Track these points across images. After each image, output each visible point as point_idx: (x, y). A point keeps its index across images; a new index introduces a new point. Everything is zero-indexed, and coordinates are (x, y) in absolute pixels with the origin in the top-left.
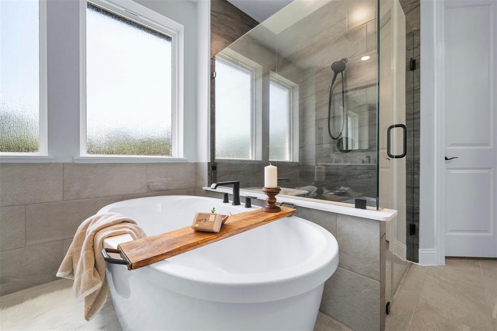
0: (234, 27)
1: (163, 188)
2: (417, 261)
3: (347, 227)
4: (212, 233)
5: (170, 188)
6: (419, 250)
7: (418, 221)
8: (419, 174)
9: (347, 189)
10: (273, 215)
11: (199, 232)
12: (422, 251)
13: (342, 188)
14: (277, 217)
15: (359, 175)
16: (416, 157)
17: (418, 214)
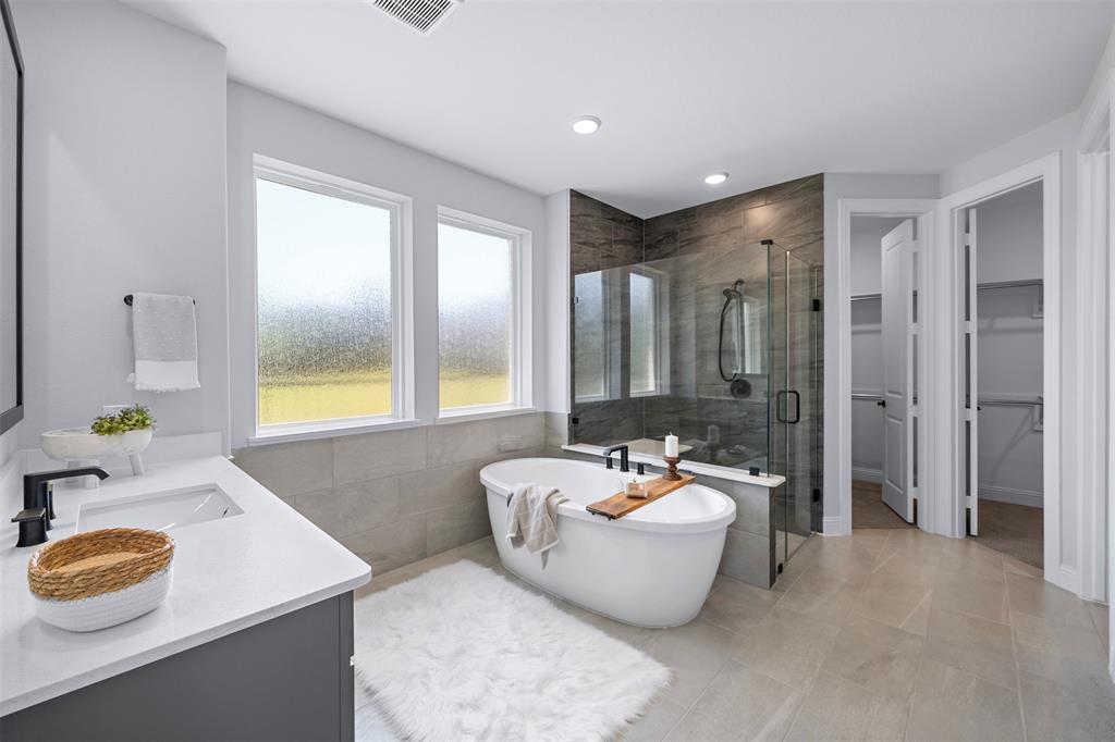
0: (595, 229)
1: (513, 447)
2: (822, 532)
3: (743, 493)
4: (642, 498)
5: (519, 447)
6: (824, 518)
7: (822, 485)
8: (823, 432)
9: (743, 448)
10: (676, 483)
11: (631, 497)
12: (826, 520)
13: (737, 446)
14: (682, 485)
15: (758, 428)
16: (820, 411)
17: (822, 477)
